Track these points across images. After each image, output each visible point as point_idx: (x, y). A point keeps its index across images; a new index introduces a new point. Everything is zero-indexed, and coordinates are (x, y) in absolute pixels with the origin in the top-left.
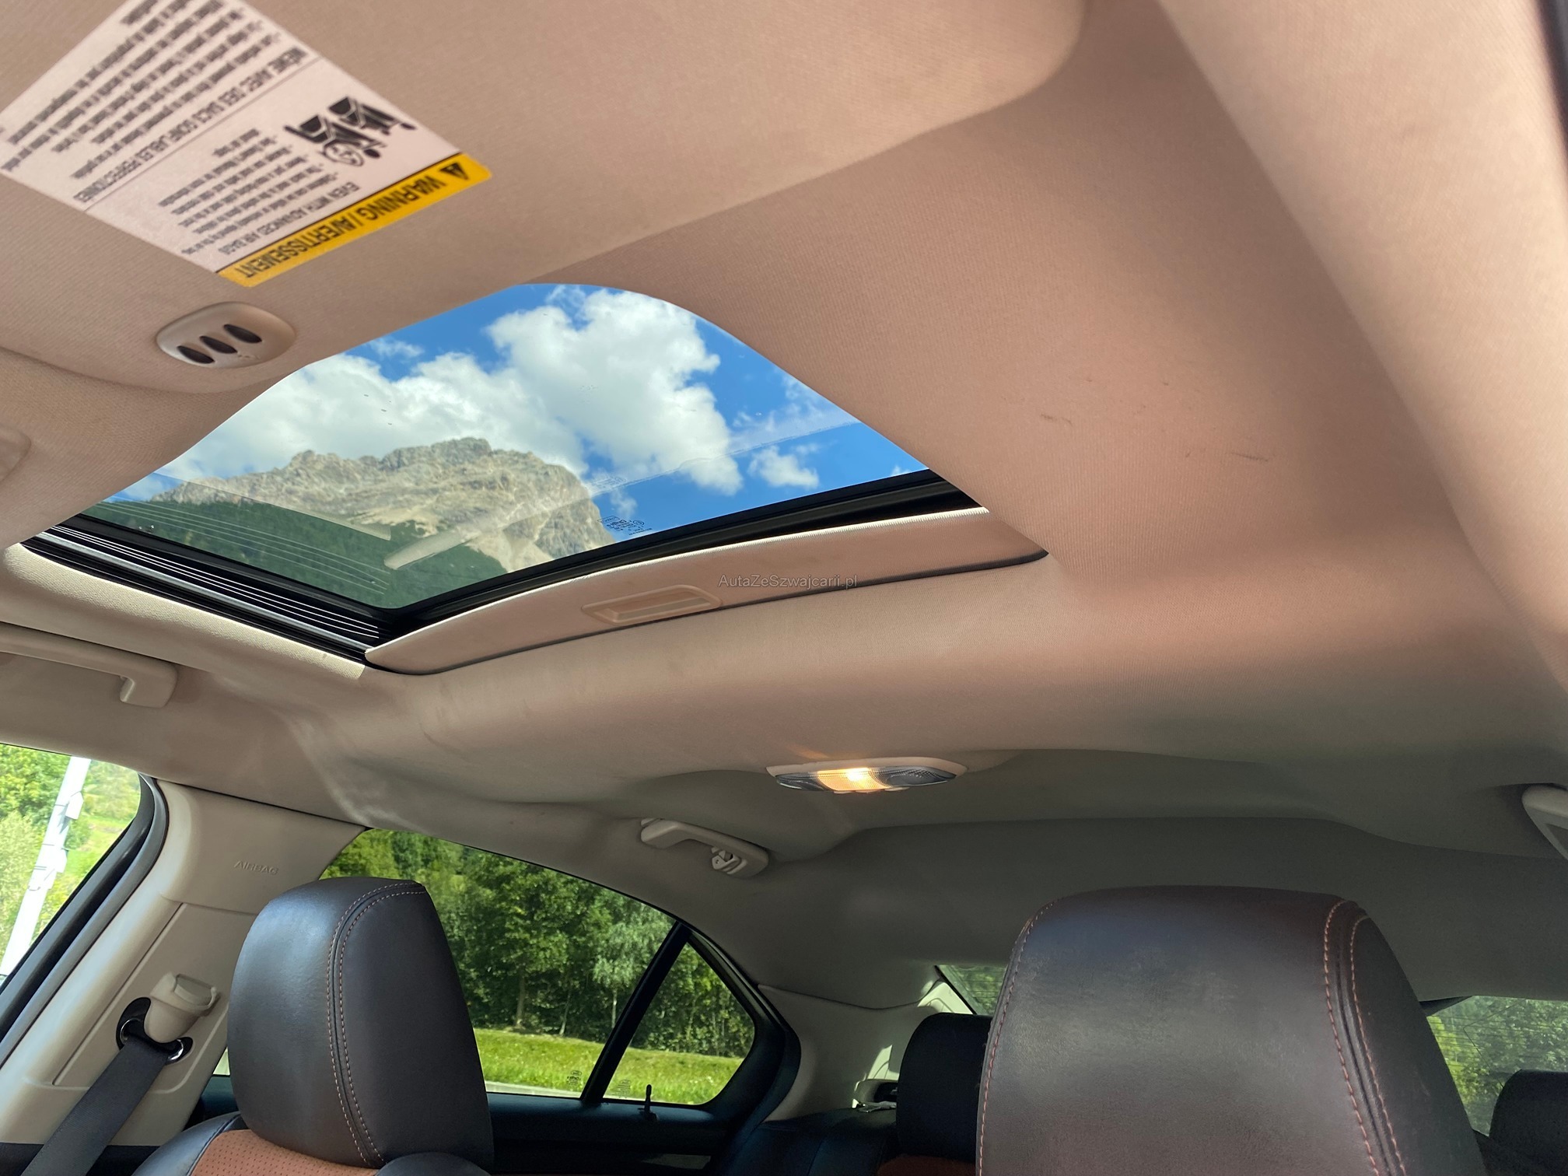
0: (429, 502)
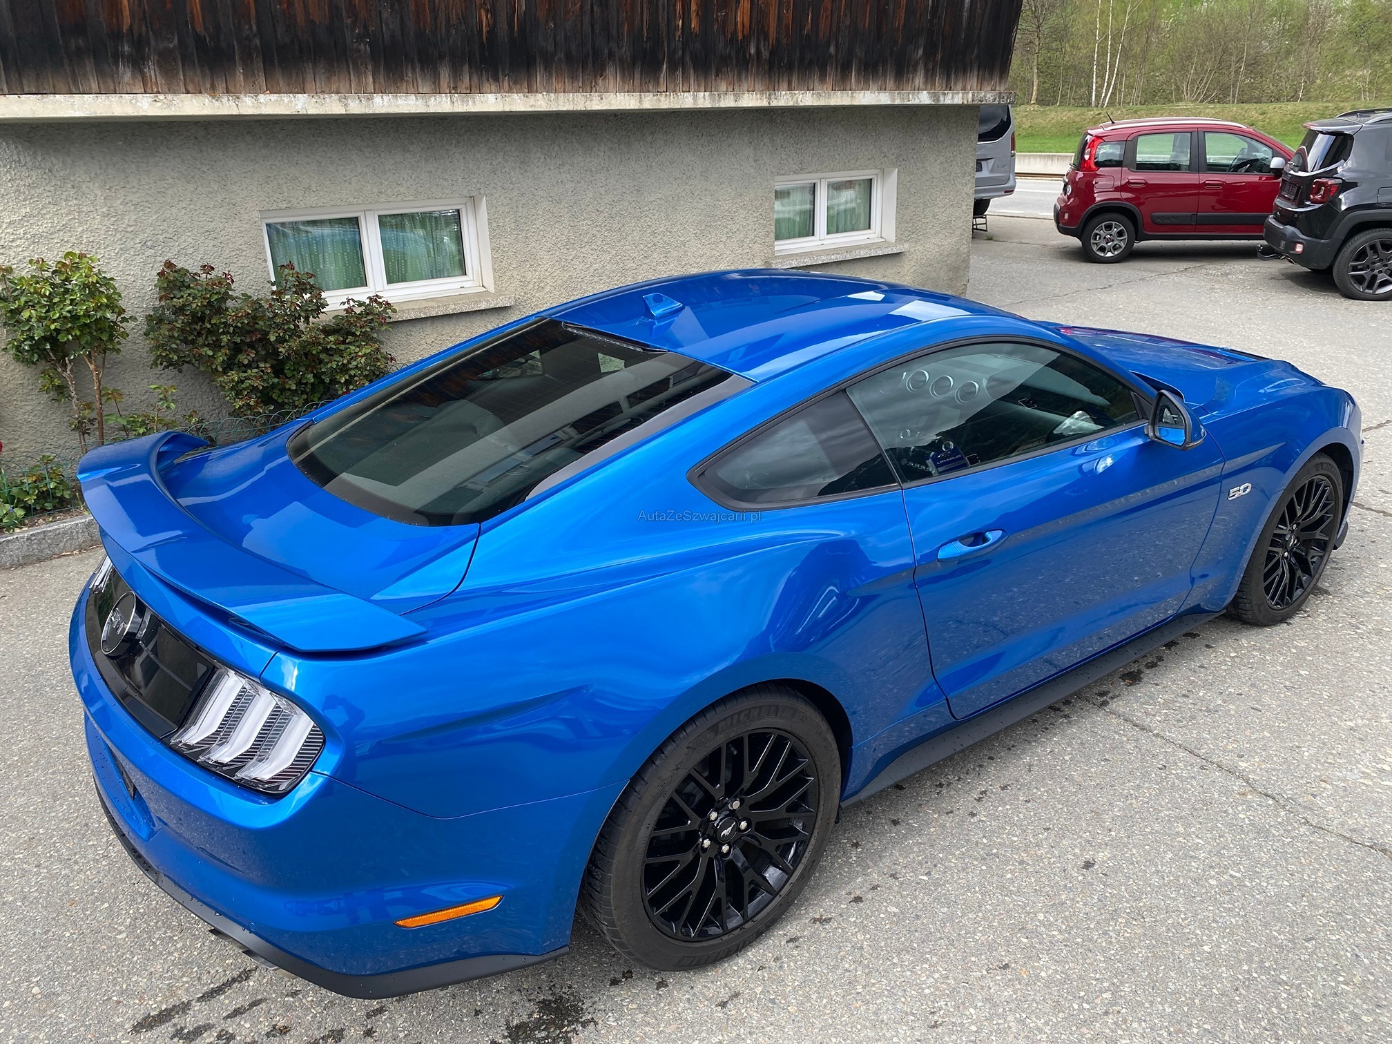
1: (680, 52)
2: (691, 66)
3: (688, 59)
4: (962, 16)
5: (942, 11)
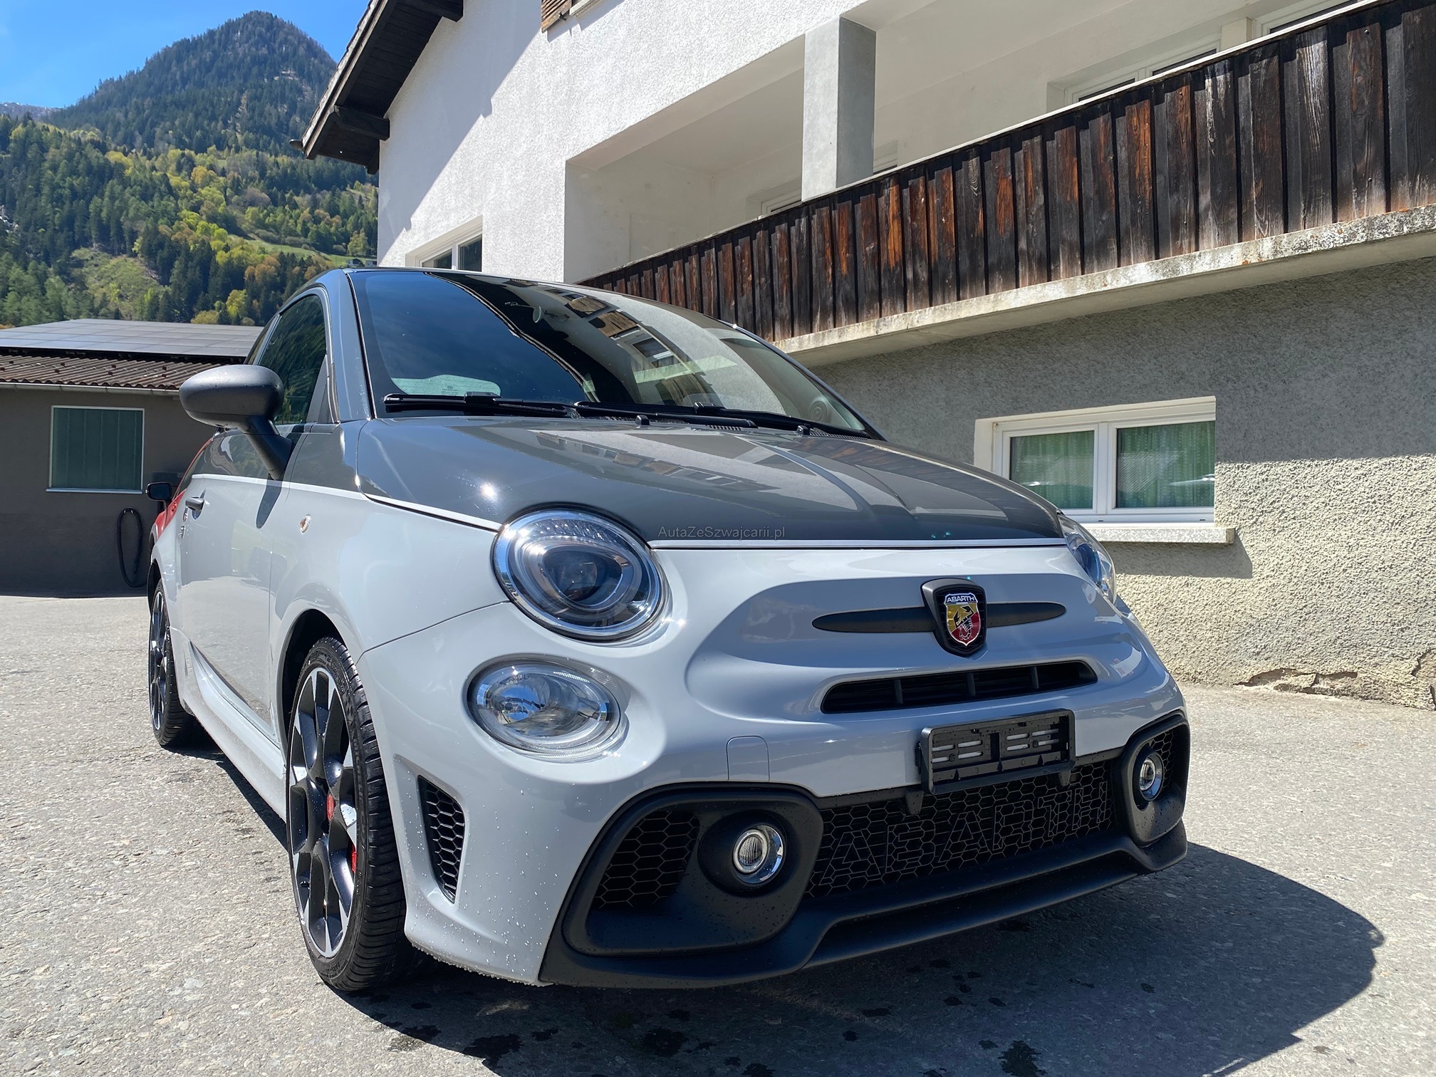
1: (831, 298)
2: (842, 309)
3: (840, 303)
4: (1303, 108)
5: (1247, 119)
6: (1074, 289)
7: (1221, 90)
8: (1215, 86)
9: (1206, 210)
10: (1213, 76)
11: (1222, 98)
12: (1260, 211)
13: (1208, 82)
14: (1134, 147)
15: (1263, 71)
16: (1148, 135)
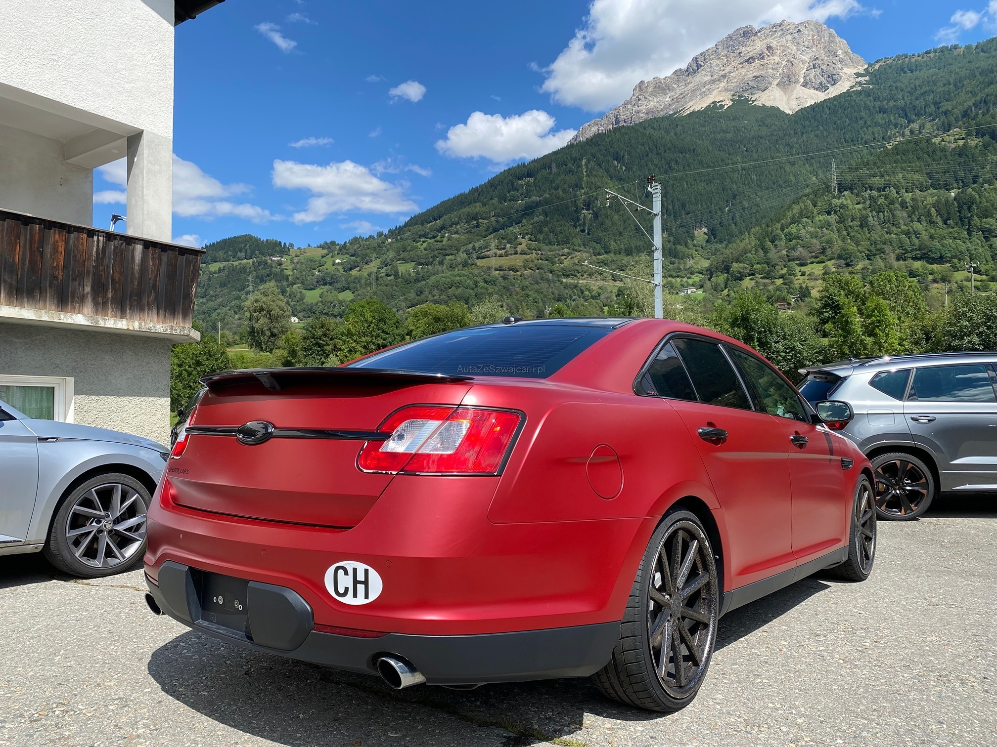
0: (722, 85)
4: (133, 269)
5: (109, 262)
6: (41, 317)
7: (101, 245)
8: (98, 240)
9: (87, 293)
10: (98, 236)
11: (101, 248)
12: (112, 303)
13: (95, 238)
14: (55, 250)
15: (119, 247)
16: (63, 247)
